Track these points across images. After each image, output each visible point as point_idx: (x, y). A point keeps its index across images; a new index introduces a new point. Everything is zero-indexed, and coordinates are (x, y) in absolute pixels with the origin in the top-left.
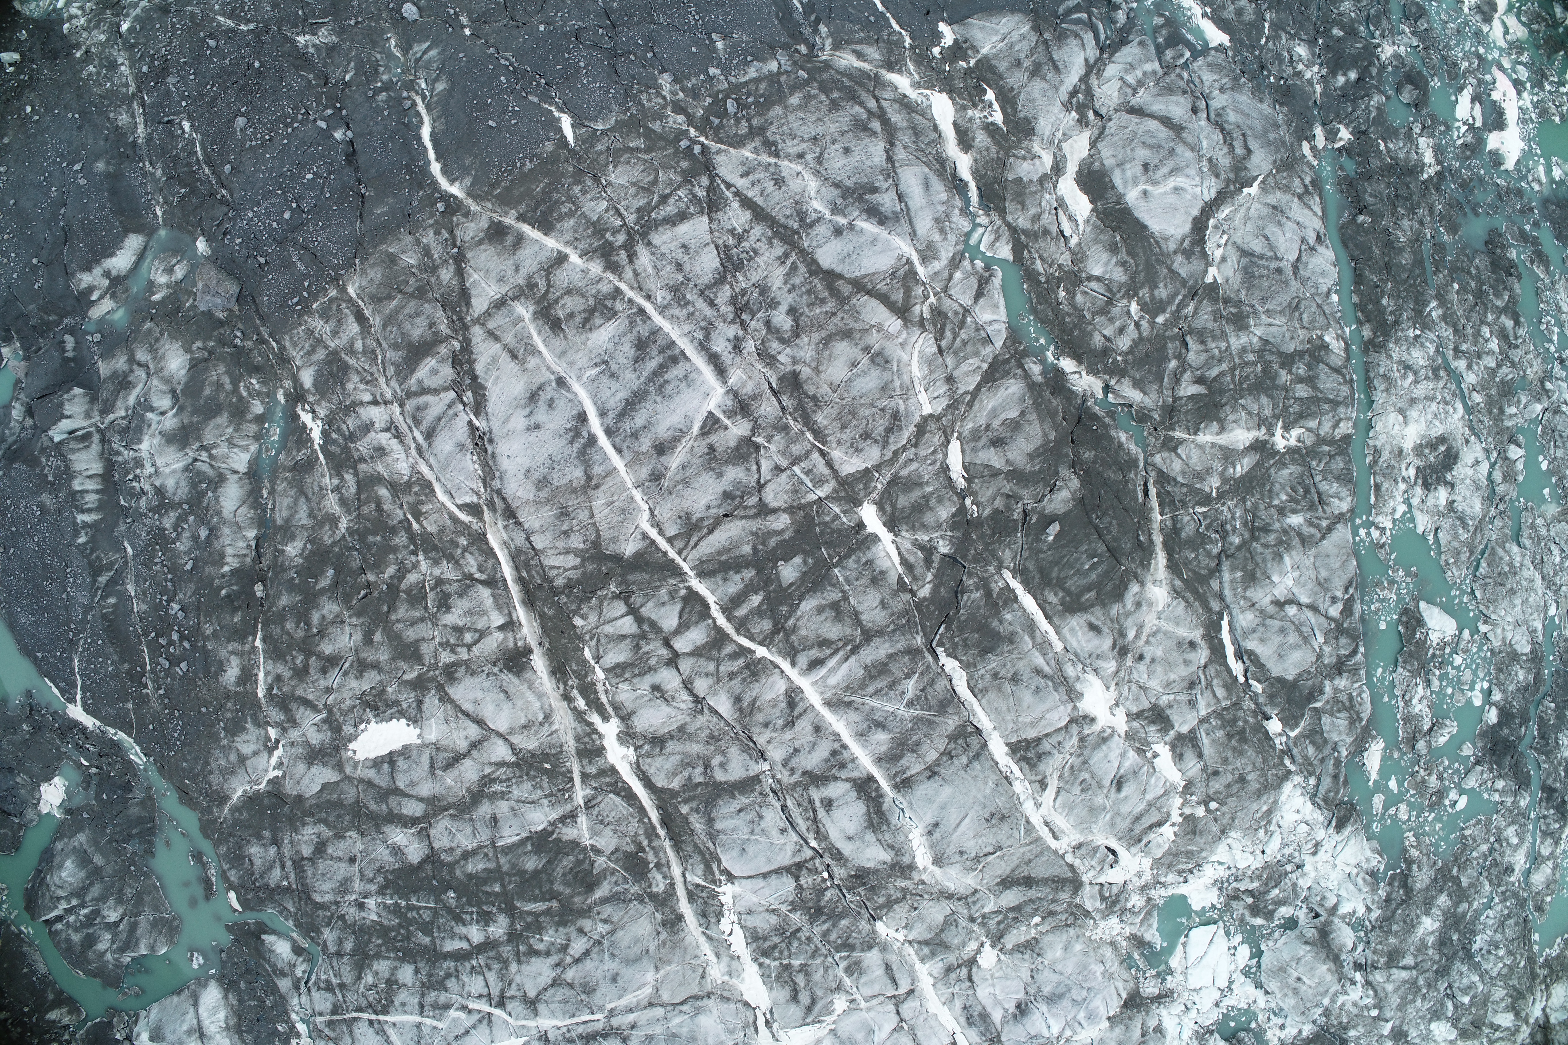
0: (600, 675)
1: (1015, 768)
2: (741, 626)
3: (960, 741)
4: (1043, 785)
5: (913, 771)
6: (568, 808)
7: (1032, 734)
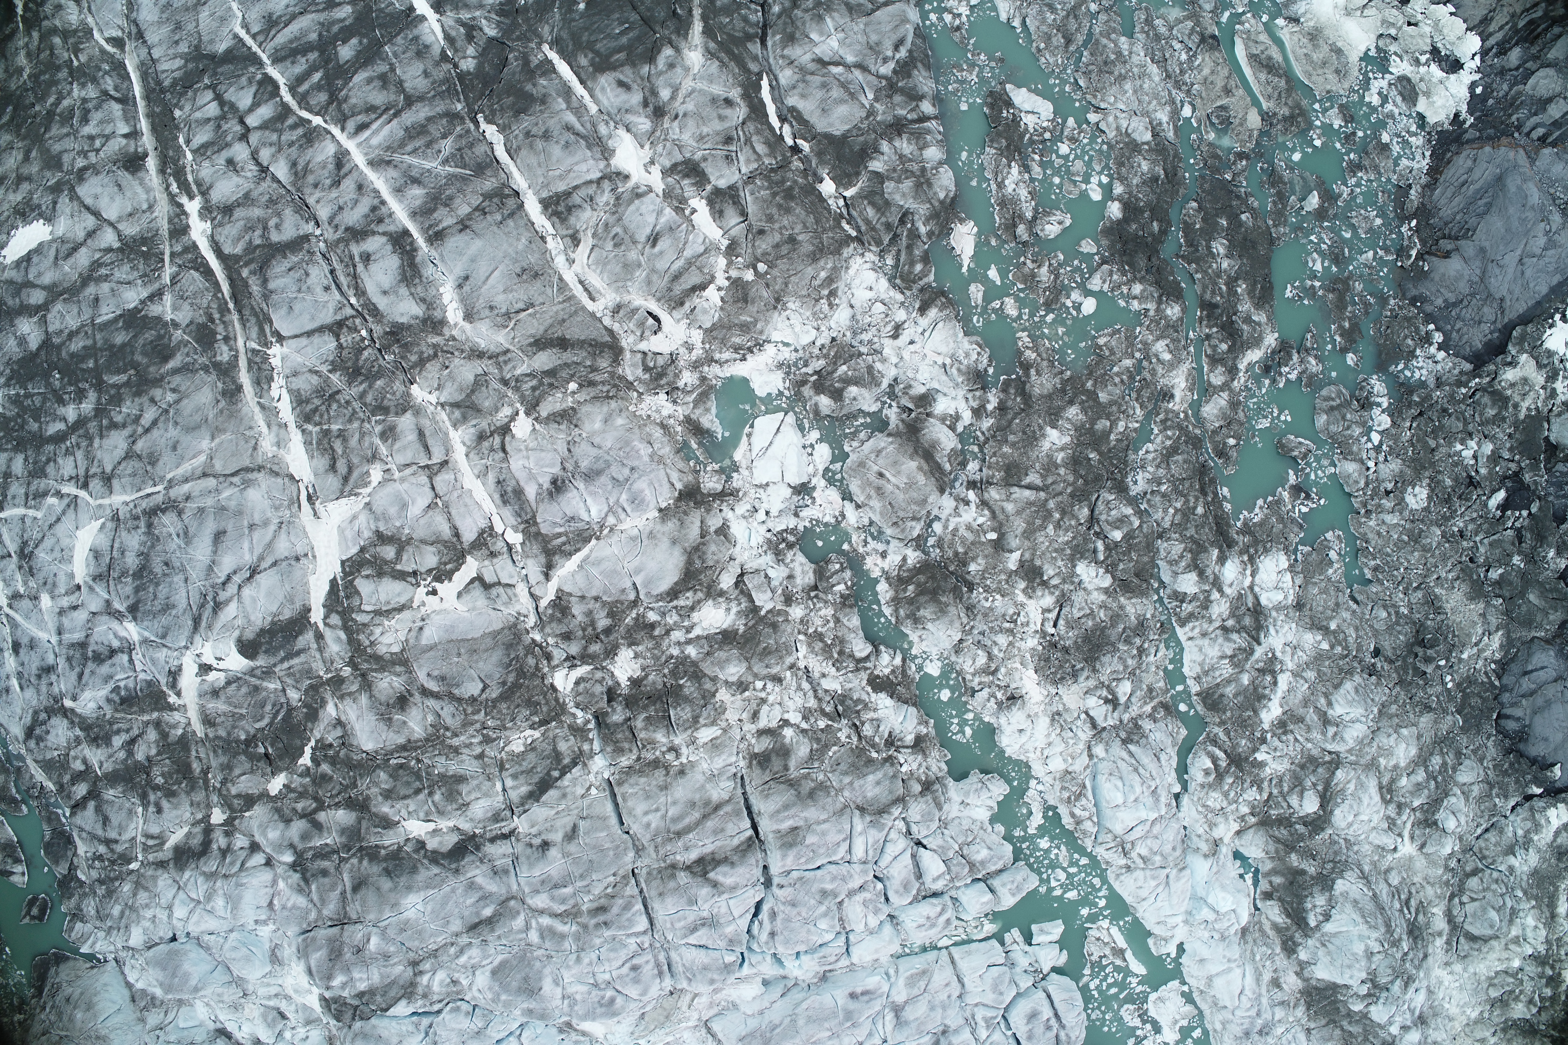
0: (189, 156)
1: (548, 225)
2: (303, 100)
3: (495, 200)
4: (575, 240)
5: (445, 224)
6: (157, 286)
7: (561, 187)
